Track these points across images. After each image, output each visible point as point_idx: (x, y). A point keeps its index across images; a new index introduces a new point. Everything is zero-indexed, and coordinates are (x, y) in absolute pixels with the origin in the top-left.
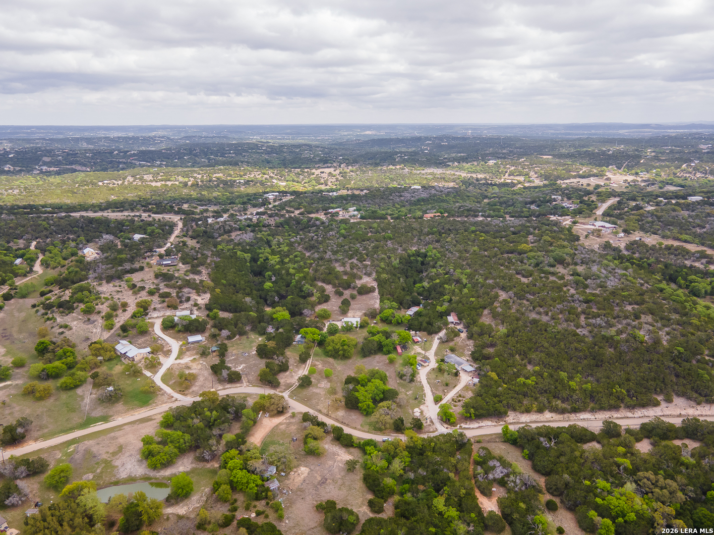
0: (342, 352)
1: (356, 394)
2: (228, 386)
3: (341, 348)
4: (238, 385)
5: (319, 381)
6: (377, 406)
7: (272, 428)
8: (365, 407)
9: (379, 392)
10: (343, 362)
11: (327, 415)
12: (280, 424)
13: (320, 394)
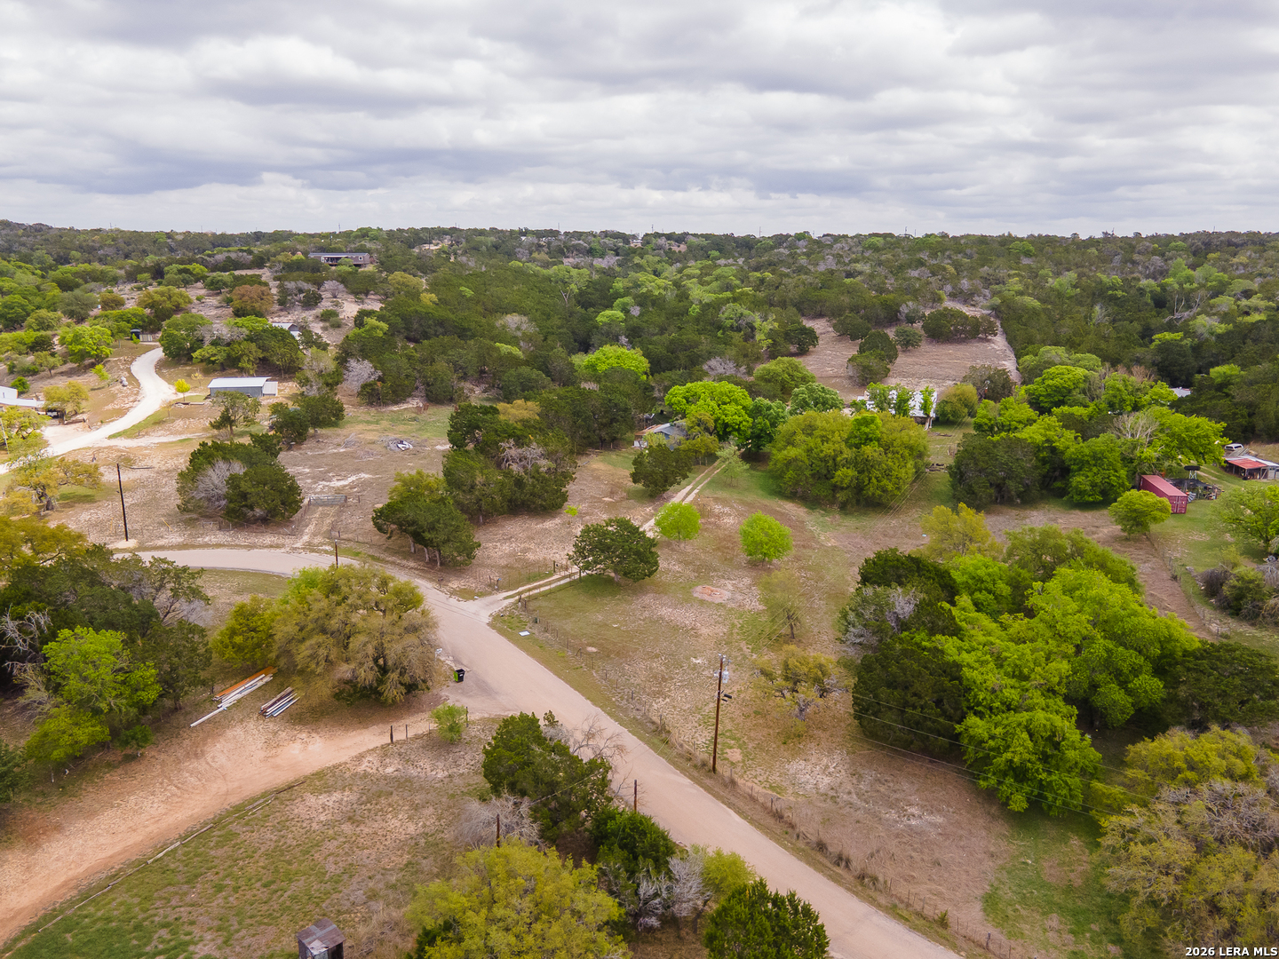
0: (851, 472)
1: (949, 644)
2: (221, 537)
3: (848, 453)
4: (268, 539)
5: (704, 572)
6: (1117, 761)
7: (235, 800)
8: (1021, 750)
9: (1127, 658)
10: (850, 522)
11: (707, 771)
12: (322, 780)
13: (692, 632)
